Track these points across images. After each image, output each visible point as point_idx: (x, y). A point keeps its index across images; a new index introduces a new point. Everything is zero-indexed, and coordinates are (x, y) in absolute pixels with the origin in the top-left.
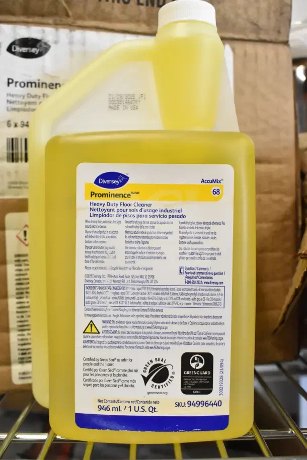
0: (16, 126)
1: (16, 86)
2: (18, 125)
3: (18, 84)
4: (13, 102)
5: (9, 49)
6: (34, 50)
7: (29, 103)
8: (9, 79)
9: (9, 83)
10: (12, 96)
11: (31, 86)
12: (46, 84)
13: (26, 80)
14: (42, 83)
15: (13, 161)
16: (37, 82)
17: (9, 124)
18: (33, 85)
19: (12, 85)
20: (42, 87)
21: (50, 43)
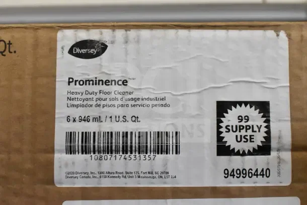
0: (74, 121)
1: (76, 84)
2: (76, 119)
3: (77, 83)
4: (73, 99)
5: (71, 52)
6: (92, 51)
7: (87, 99)
8: (69, 78)
9: (69, 83)
10: (73, 93)
11: (89, 84)
12: (102, 81)
13: (84, 78)
14: (99, 81)
15: (71, 154)
16: (94, 80)
17: (68, 120)
18: (91, 82)
19: (72, 84)
20: (99, 84)
21: (107, 44)
